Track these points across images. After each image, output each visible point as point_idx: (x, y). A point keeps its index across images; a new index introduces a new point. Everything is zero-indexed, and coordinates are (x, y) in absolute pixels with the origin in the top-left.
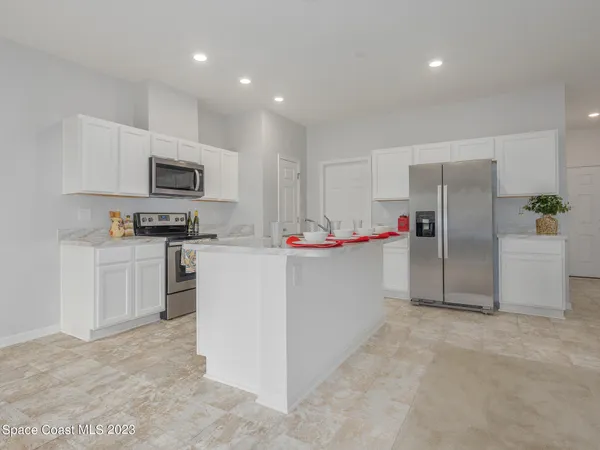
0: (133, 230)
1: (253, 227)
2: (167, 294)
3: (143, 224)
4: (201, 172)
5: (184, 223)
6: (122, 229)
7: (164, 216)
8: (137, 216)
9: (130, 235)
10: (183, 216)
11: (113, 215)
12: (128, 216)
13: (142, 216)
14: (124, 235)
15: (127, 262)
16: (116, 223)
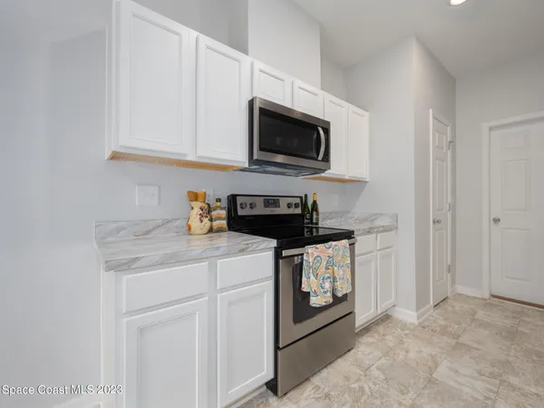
0: (224, 223)
1: (396, 217)
2: (277, 348)
3: (241, 212)
4: (327, 131)
5: (298, 211)
6: (206, 220)
7: (271, 201)
8: (233, 199)
9: (220, 230)
10: (298, 200)
11: (194, 197)
12: (219, 200)
13: (239, 200)
14: (211, 230)
15: (201, 295)
16: (197, 211)
